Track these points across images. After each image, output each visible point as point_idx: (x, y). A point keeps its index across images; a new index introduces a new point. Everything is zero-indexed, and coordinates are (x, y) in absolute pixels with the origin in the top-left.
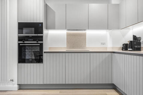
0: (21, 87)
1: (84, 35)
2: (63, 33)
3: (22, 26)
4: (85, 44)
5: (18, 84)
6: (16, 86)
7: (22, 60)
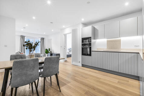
0: (83, 66)
1: (120, 41)
2: (105, 40)
3: (83, 39)
4: (121, 47)
5: (82, 64)
6: (81, 65)
7: (83, 54)
